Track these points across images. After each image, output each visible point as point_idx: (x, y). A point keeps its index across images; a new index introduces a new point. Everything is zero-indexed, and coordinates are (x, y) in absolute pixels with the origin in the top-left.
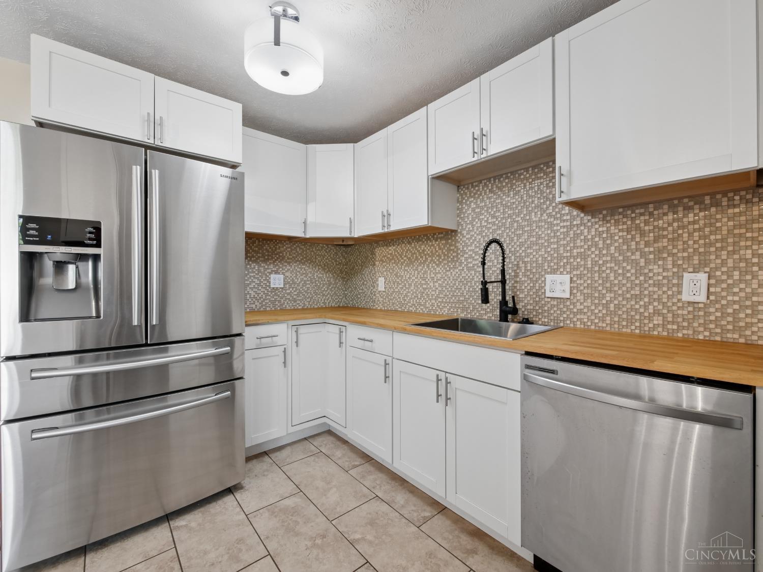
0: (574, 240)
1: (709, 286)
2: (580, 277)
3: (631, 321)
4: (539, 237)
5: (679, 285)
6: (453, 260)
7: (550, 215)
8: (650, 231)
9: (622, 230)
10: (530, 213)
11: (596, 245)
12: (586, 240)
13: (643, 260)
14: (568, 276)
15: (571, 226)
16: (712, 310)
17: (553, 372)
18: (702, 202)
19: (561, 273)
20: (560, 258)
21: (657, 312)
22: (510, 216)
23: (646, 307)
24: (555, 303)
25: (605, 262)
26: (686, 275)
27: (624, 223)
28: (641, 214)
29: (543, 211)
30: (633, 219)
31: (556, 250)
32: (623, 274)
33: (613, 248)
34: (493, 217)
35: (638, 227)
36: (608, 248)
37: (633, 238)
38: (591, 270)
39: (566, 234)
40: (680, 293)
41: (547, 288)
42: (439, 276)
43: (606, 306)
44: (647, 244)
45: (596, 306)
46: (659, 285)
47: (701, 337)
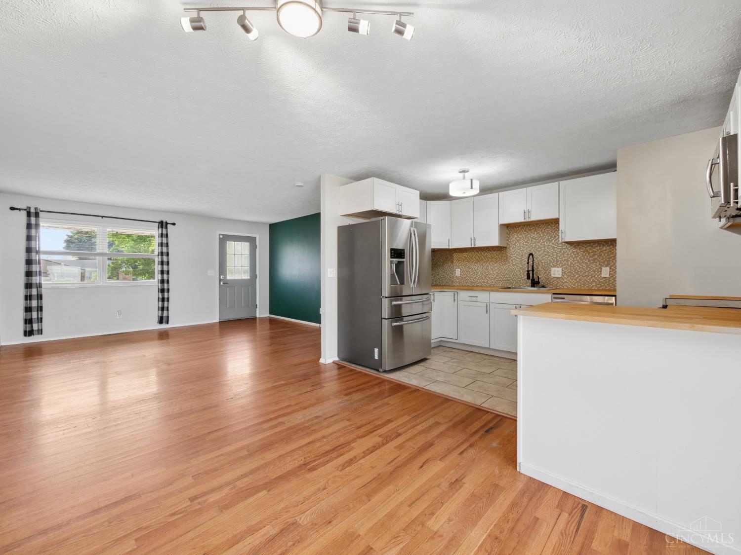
0: (563, 254)
1: (610, 271)
2: (566, 268)
3: (585, 284)
4: (548, 252)
5: (601, 271)
6: (504, 261)
7: (553, 244)
8: (591, 252)
9: (582, 251)
10: (544, 242)
11: (572, 257)
12: (568, 254)
13: (589, 263)
14: (561, 269)
15: (562, 249)
16: (611, 280)
17: (563, 298)
18: (608, 244)
19: (558, 267)
20: (557, 261)
21: (594, 281)
22: (534, 243)
23: (590, 279)
24: (555, 279)
25: (575, 263)
26: (603, 268)
27: (582, 249)
28: (589, 246)
29: (550, 242)
30: (586, 248)
31: (556, 258)
32: (582, 268)
33: (578, 258)
34: (526, 242)
35: (587, 251)
36: (577, 257)
37: (586, 254)
38: (570, 266)
39: (560, 252)
40: (601, 274)
41: (552, 273)
42: (496, 268)
43: (576, 280)
44: (590, 257)
45: (572, 279)
46: (594, 271)
47: (608, 289)
